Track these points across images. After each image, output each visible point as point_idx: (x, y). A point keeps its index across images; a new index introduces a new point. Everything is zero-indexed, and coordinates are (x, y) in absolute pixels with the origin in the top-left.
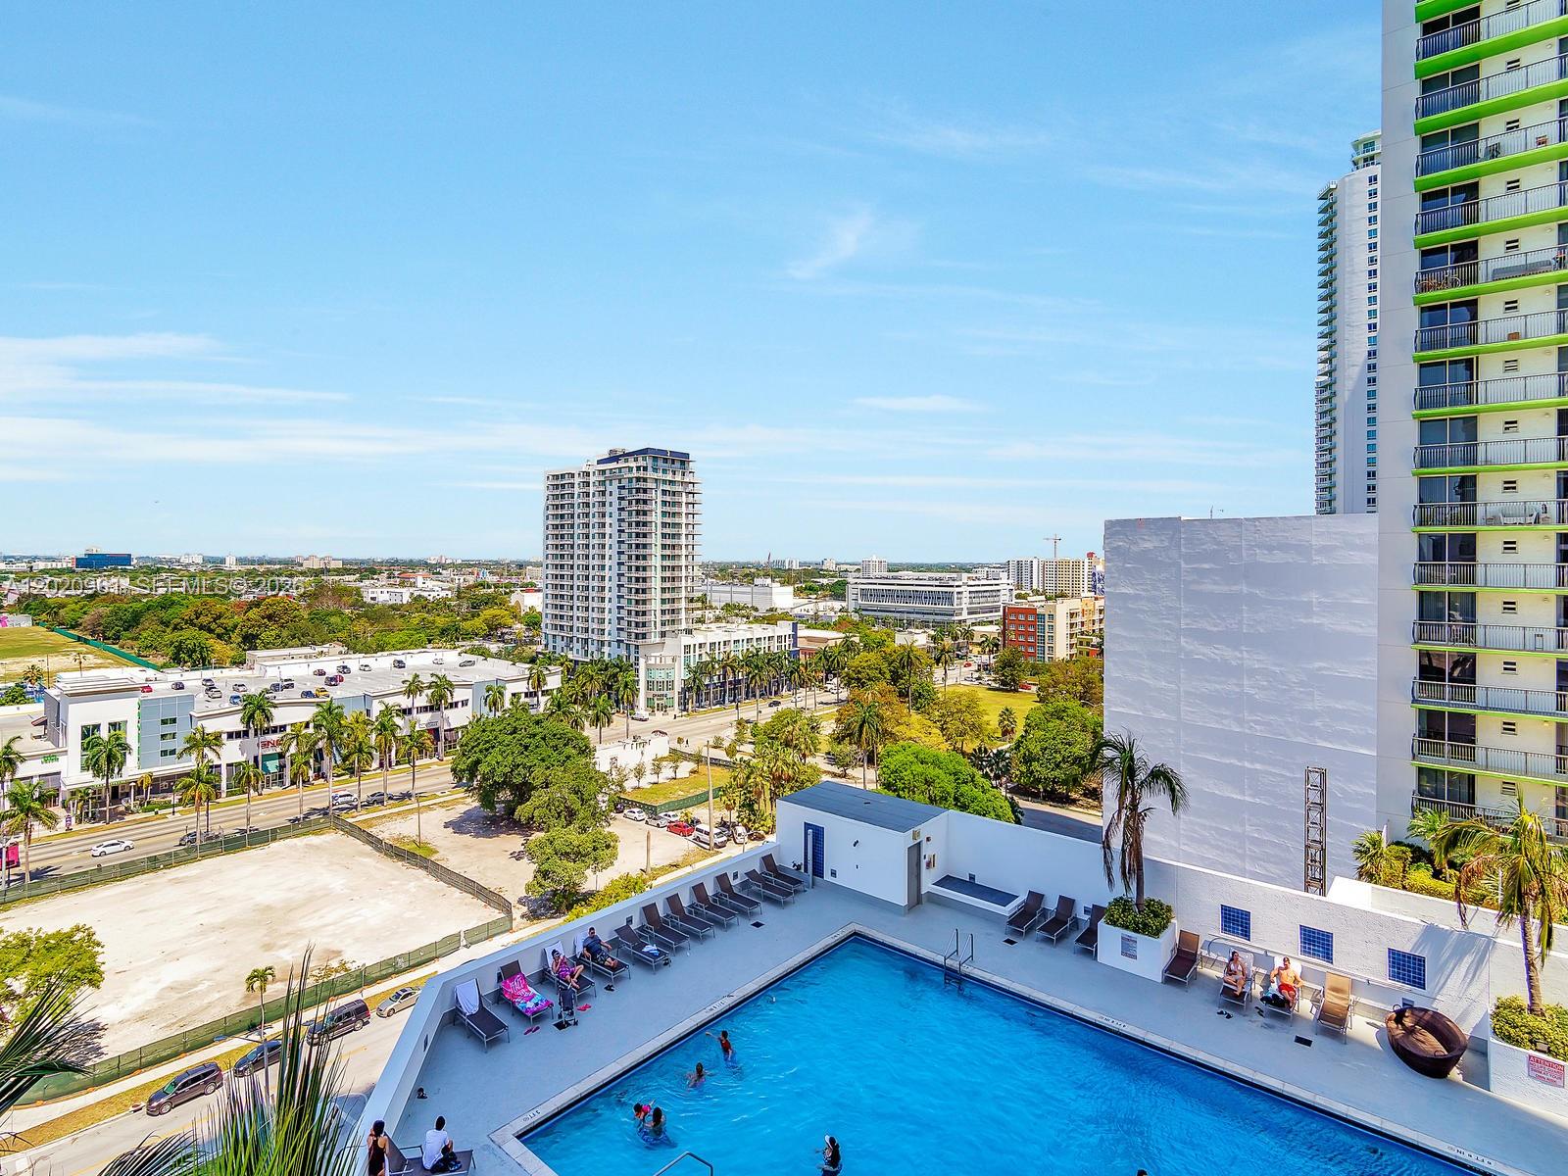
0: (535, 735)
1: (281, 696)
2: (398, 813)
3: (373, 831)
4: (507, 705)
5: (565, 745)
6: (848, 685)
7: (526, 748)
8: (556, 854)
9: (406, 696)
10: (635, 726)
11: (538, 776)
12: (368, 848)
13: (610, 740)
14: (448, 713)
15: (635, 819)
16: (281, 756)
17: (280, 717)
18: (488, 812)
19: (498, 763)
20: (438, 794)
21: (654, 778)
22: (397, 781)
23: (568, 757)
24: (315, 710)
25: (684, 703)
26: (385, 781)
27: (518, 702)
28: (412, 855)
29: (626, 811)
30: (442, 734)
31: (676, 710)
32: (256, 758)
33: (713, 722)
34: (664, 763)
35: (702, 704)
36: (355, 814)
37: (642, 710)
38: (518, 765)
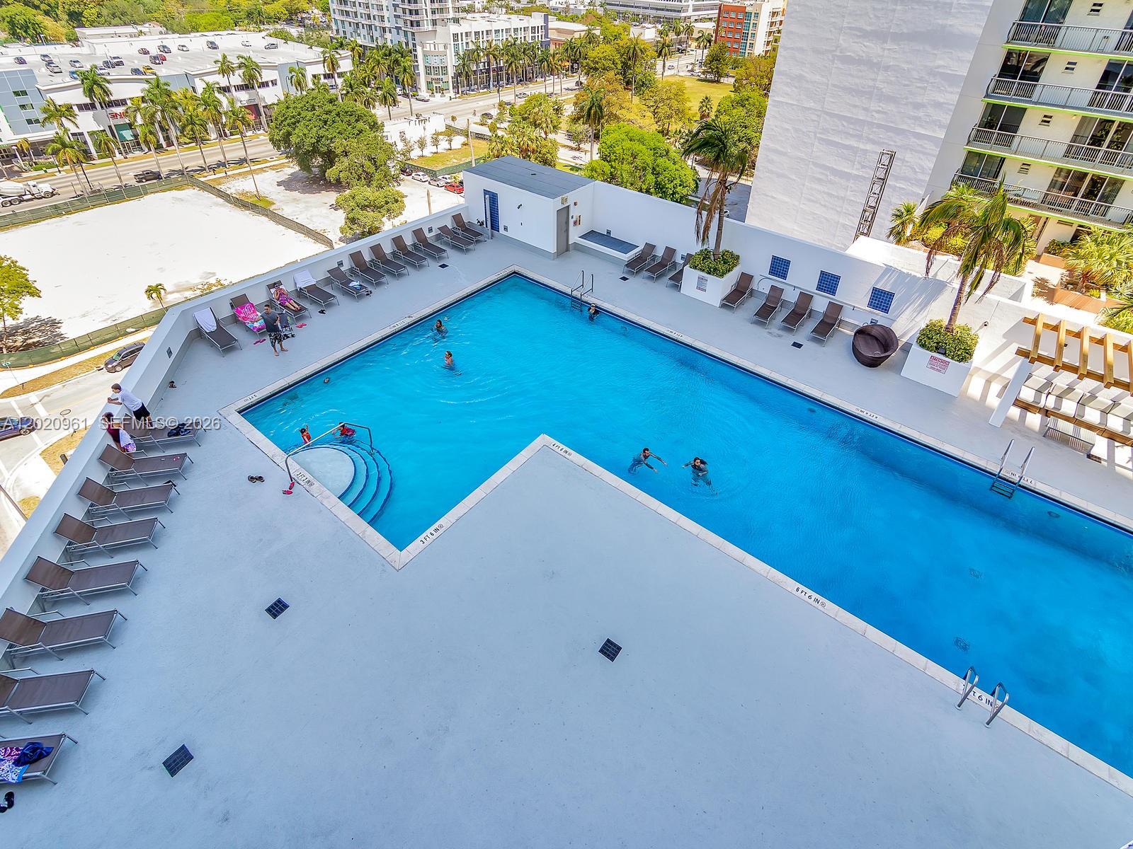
0: (331, 112)
1: (114, 73)
2: (239, 174)
3: (222, 188)
4: (311, 85)
5: (357, 121)
6: (587, 74)
7: (325, 122)
8: (358, 206)
9: (221, 75)
10: (417, 106)
11: (338, 145)
12: (220, 201)
13: (398, 117)
14: (262, 92)
15: (421, 180)
16: (130, 126)
17: (118, 91)
18: (305, 174)
19: (305, 135)
20: (268, 159)
21: (434, 149)
22: (233, 149)
23: (361, 132)
24: (146, 86)
25: (456, 87)
26: (222, 148)
27: (319, 82)
28: (255, 205)
29: (413, 175)
30: (262, 110)
31: (451, 93)
32: (110, 127)
33: (481, 103)
34: (441, 137)
35: (472, 88)
36: (206, 174)
37: (423, 93)
38: (322, 137)
